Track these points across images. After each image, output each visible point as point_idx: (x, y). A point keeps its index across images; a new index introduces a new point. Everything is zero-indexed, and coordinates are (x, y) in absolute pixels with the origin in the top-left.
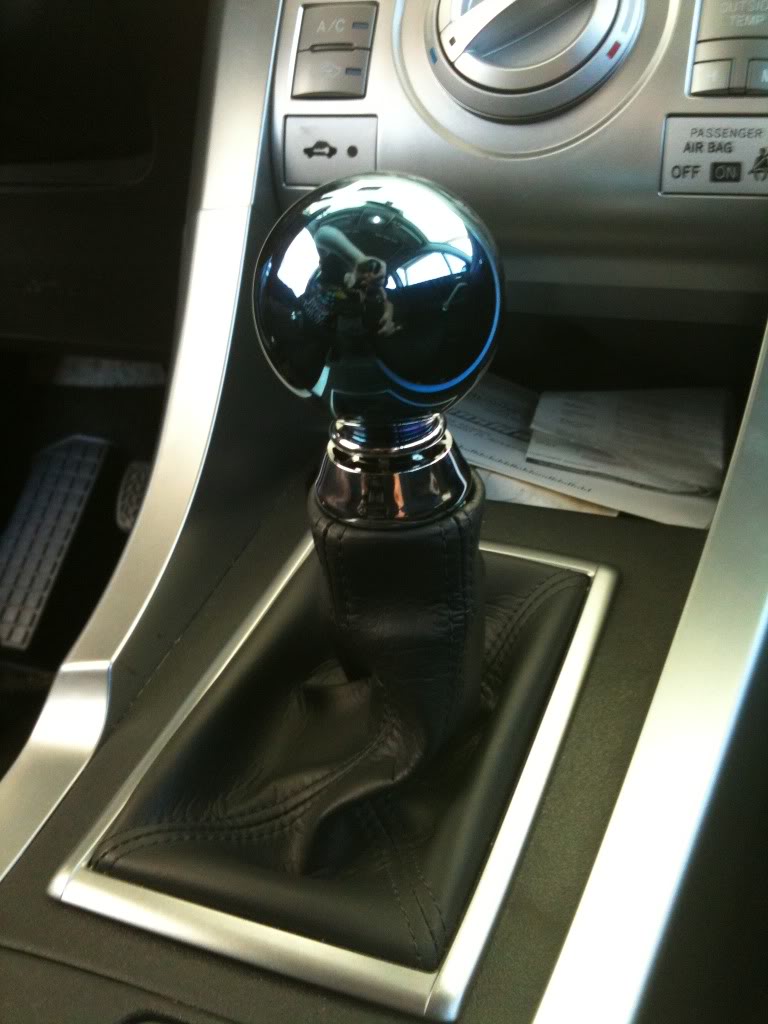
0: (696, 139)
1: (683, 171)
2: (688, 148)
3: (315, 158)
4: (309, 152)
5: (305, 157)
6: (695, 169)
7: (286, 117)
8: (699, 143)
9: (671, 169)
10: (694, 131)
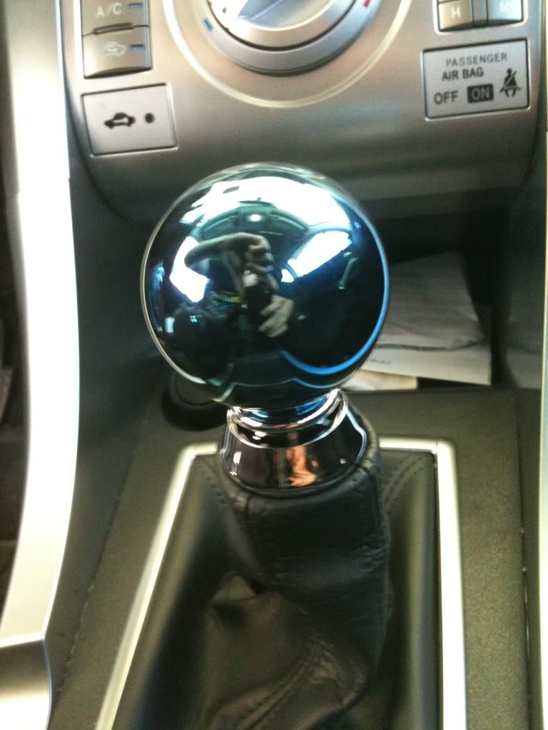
0: (451, 68)
1: (443, 97)
2: (445, 76)
3: (116, 129)
4: (110, 124)
5: (107, 129)
6: (454, 94)
7: (83, 95)
8: (453, 72)
9: (433, 97)
10: (448, 62)
